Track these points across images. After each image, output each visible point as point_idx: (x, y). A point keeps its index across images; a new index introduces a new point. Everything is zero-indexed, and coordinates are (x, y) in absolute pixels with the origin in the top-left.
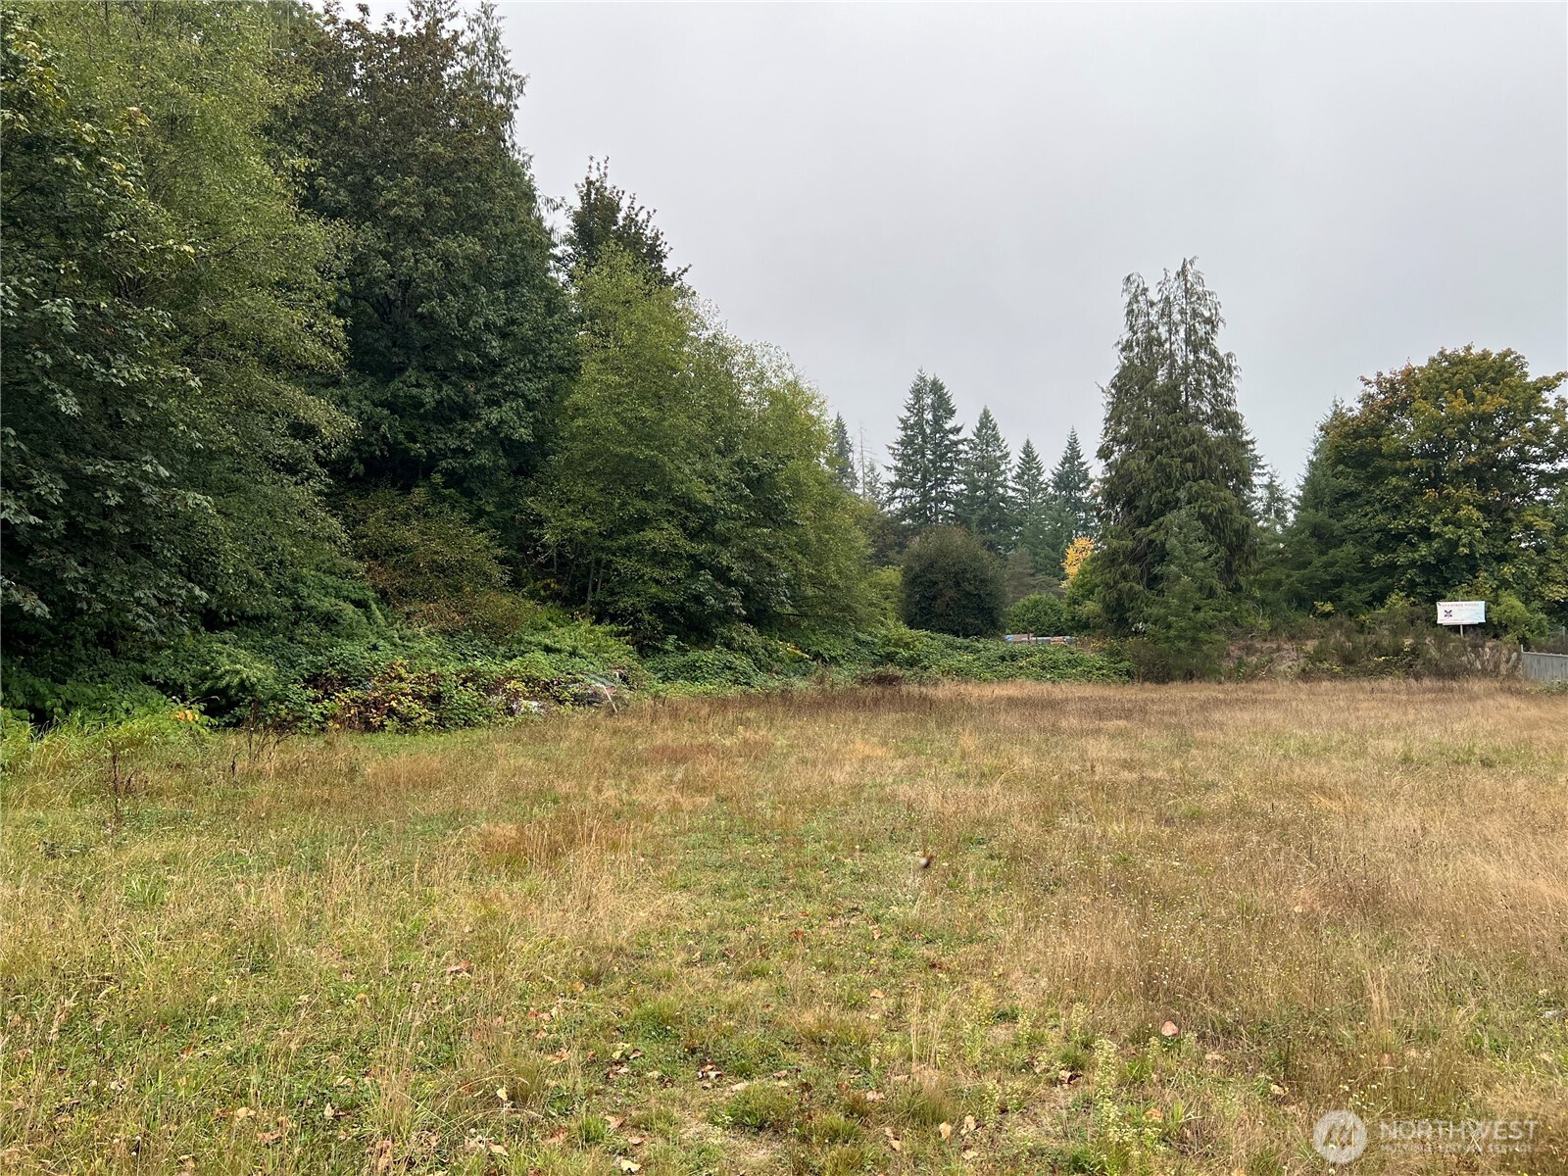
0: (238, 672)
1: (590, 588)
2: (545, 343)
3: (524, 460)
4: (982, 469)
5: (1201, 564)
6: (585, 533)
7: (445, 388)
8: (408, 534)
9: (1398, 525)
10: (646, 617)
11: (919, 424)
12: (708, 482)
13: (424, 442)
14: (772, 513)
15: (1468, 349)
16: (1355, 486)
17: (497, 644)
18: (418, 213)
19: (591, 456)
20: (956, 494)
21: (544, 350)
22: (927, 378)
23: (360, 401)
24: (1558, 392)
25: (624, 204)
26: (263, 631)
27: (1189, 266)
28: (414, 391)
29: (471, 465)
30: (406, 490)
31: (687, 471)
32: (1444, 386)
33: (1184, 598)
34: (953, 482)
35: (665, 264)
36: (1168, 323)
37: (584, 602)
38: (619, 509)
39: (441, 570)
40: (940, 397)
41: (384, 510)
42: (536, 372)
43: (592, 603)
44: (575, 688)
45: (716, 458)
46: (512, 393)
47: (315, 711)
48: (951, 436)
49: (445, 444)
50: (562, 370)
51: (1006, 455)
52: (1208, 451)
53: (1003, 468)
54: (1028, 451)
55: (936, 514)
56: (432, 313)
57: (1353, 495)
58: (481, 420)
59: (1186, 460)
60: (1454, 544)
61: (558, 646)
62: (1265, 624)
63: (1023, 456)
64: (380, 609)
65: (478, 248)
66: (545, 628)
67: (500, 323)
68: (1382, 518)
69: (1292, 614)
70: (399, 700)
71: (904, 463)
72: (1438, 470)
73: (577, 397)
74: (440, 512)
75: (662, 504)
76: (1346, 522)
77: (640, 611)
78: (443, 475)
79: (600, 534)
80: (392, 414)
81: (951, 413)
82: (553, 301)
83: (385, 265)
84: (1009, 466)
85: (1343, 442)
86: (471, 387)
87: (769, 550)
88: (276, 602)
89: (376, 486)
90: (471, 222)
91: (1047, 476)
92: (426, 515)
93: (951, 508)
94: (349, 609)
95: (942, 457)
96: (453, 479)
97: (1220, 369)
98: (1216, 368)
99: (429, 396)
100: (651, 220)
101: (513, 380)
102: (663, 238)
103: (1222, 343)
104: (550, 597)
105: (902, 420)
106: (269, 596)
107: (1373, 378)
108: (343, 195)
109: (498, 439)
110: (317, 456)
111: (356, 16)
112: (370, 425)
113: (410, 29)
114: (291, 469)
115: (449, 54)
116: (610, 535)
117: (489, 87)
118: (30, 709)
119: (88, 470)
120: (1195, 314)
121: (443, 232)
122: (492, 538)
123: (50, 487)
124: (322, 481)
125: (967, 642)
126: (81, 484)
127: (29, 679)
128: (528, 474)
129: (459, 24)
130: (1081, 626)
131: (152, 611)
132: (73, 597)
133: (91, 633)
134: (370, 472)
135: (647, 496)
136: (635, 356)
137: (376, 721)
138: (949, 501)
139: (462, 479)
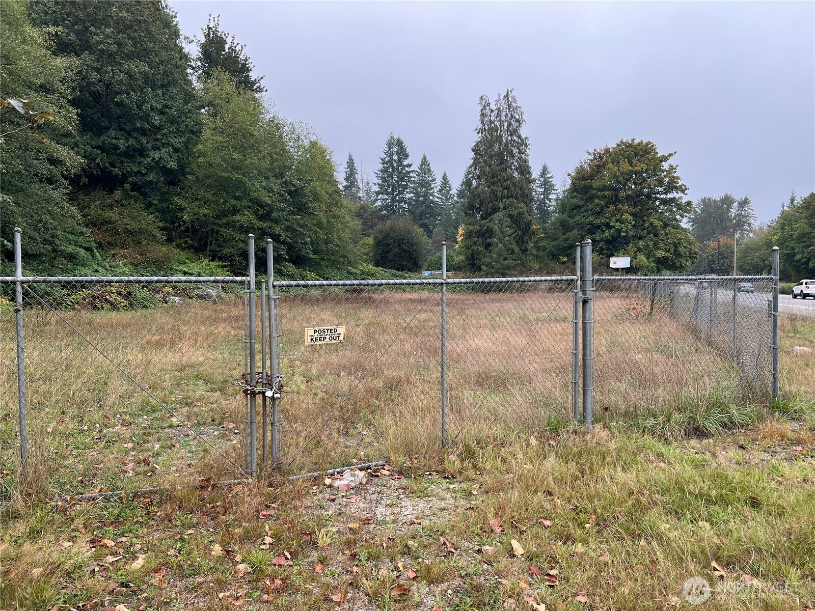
1: (209, 243)
2: (183, 118)
3: (174, 178)
4: (422, 186)
5: (507, 238)
6: (205, 216)
7: (130, 140)
8: (112, 215)
9: (597, 222)
10: (237, 258)
11: (390, 162)
12: (269, 192)
13: (119, 168)
14: (301, 209)
15: (633, 140)
16: (581, 203)
17: (160, 270)
18: (114, 48)
19: (209, 177)
20: (409, 199)
21: (183, 121)
22: (395, 137)
23: (85, 146)
24: (669, 162)
26: (38, 262)
27: (510, 93)
28: (114, 141)
29: (145, 180)
30: (111, 191)
31: (258, 186)
32: (621, 157)
33: (499, 255)
34: (407, 193)
35: (251, 74)
36: (500, 120)
37: (206, 250)
38: (223, 204)
39: (130, 233)
40: (401, 148)
41: (100, 202)
42: (179, 133)
43: (210, 251)
44: (197, 292)
45: (273, 180)
46: (166, 143)
47: (69, 300)
48: (406, 169)
49: (131, 169)
50: (193, 132)
51: (434, 180)
52: (514, 184)
53: (432, 186)
54: (445, 178)
55: (399, 209)
56: (122, 101)
57: (580, 207)
58: (150, 157)
59: (505, 188)
60: (619, 231)
61: (191, 272)
62: (537, 267)
63: (442, 180)
64: (99, 252)
65: (147, 68)
66: (185, 263)
67: (160, 107)
68: (591, 218)
69: (549, 262)
70: (110, 296)
71: (383, 182)
72: (617, 196)
73: (200, 147)
74: (129, 204)
75: (245, 202)
76: (575, 219)
77: (234, 256)
78: (130, 185)
79: (213, 217)
80: (102, 152)
81: (407, 156)
82: (190, 96)
83: (96, 75)
84: (436, 185)
85: (577, 182)
86: (144, 140)
87: (301, 227)
88: (44, 248)
89: (95, 189)
90: (142, 54)
92: (122, 205)
93: (406, 206)
94: (82, 251)
95: (402, 179)
96: (135, 187)
97: (522, 144)
98: (520, 144)
99: (122, 144)
100: (243, 50)
101: (167, 137)
102: (250, 61)
103: (523, 132)
104: (187, 247)
105: (381, 159)
106: (39, 244)
107: (592, 151)
108: (72, 37)
109: (158, 166)
110: (63, 175)
112: (89, 158)
114: (50, 181)
116: (218, 218)
120: (512, 117)
121: (128, 59)
122: (157, 217)
124: (66, 187)
125: (402, 273)
128: (175, 185)
130: (458, 266)
134: (91, 182)
135: (237, 198)
136: (231, 127)
137: (99, 305)
138: (405, 202)
139: (140, 187)
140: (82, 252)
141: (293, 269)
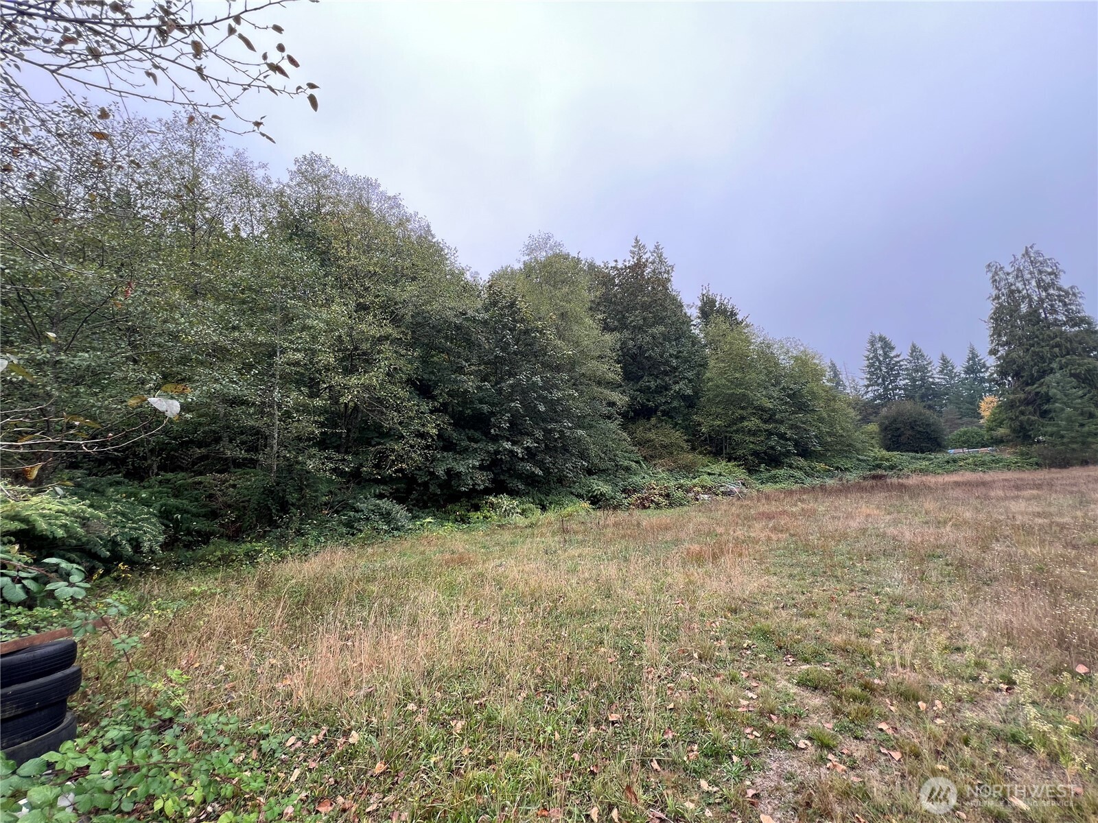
0: (599, 489)
1: (724, 448)
2: (693, 357)
3: (691, 402)
4: (917, 371)
5: (1079, 401)
6: (719, 426)
7: (658, 381)
8: (651, 435)
10: (750, 458)
11: (875, 357)
12: (770, 399)
13: (653, 401)
14: (802, 407)
17: (689, 473)
18: (641, 322)
19: (717, 396)
20: (904, 385)
21: (693, 360)
22: (876, 335)
23: (629, 391)
25: (718, 299)
26: (606, 474)
27: (1030, 249)
28: (647, 384)
29: (671, 407)
30: (649, 419)
31: (759, 396)
33: (1070, 421)
34: (901, 380)
35: (738, 317)
36: (1022, 281)
37: (722, 454)
38: (731, 415)
39: (665, 447)
40: (885, 343)
41: (642, 428)
42: (691, 368)
43: (725, 454)
44: (722, 489)
45: (772, 388)
46: (683, 378)
47: (625, 502)
48: (895, 359)
49: (661, 401)
50: (701, 366)
51: (931, 363)
52: (1069, 340)
53: (930, 369)
54: (944, 358)
55: (894, 396)
56: (650, 355)
58: (672, 390)
59: (1053, 347)
61: (713, 472)
63: (941, 362)
64: (644, 464)
65: (664, 329)
66: (707, 466)
67: (675, 353)
70: (654, 497)
71: (871, 375)
73: (708, 375)
74: (662, 426)
75: (750, 410)
77: (747, 456)
78: (661, 412)
79: (725, 426)
80: (640, 393)
81: (893, 348)
82: (694, 341)
83: (632, 343)
84: (933, 368)
86: (667, 379)
87: (804, 423)
88: (609, 464)
89: (638, 419)
90: (659, 320)
91: (958, 369)
92: (657, 427)
93: (902, 392)
94: (634, 464)
95: (892, 369)
96: (665, 413)
98: (1063, 296)
99: (653, 385)
100: (730, 302)
101: (683, 373)
102: (736, 308)
103: (1064, 283)
104: (708, 453)
105: (865, 357)
106: (607, 462)
108: (616, 323)
109: (679, 395)
110: (617, 412)
111: (613, 264)
112: (633, 398)
113: (632, 263)
114: (609, 418)
115: (645, 266)
116: (729, 426)
117: (660, 273)
118: (541, 505)
119: (549, 427)
120: (1040, 272)
121: (651, 326)
122: (682, 433)
123: (539, 434)
124: (620, 420)
125: (923, 455)
126: (548, 432)
127: (539, 495)
128: (693, 407)
129: (648, 255)
130: (997, 442)
131: (571, 470)
132: (549, 468)
133: (555, 479)
134: (636, 415)
135: (743, 408)
136: (730, 354)
137: (647, 505)
138: (900, 389)
139: (668, 412)
141: (802, 462)
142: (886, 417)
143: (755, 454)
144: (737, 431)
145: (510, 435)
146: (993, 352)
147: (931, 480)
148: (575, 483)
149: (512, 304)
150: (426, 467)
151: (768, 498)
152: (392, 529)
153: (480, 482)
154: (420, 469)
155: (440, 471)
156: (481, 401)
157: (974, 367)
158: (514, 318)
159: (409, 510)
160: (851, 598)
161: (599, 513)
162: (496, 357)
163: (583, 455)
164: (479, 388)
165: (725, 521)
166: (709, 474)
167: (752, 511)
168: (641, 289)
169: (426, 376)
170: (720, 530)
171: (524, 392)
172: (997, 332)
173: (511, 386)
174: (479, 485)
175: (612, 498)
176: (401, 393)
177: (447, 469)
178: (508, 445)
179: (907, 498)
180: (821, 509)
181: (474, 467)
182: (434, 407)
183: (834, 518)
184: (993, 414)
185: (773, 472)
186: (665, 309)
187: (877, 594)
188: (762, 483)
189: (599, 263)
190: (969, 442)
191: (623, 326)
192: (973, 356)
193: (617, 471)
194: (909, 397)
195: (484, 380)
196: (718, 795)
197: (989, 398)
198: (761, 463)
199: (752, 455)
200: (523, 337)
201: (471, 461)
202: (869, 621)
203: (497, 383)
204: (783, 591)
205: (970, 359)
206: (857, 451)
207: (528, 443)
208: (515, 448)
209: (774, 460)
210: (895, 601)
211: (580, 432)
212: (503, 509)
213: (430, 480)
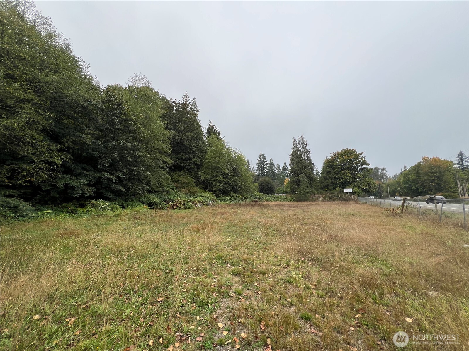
0: (154, 200)
1: (208, 187)
2: (202, 148)
3: (198, 167)
4: (271, 167)
5: (306, 183)
6: (208, 178)
7: (187, 156)
8: (180, 178)
9: (337, 176)
11: (261, 161)
12: (227, 170)
13: (183, 164)
14: (237, 175)
15: (347, 149)
16: (330, 170)
17: (194, 195)
18: (183, 129)
19: (209, 166)
20: (267, 171)
22: (262, 153)
23: (174, 158)
24: (362, 155)
25: (214, 127)
26: (158, 193)
27: (302, 136)
28: (182, 156)
29: (190, 167)
30: (180, 171)
31: (224, 168)
32: (344, 154)
33: (303, 188)
34: (266, 169)
35: (221, 136)
36: (300, 145)
37: (207, 189)
38: (213, 174)
39: (185, 184)
40: (264, 156)
41: (177, 174)
42: (201, 153)
43: (209, 189)
44: (206, 203)
45: (229, 166)
46: (197, 156)
47: (165, 206)
48: (266, 162)
49: (186, 164)
50: (205, 153)
51: (274, 165)
52: (306, 165)
53: (274, 167)
54: (278, 165)
55: (264, 175)
56: (185, 144)
57: (330, 172)
58: (192, 160)
59: (303, 166)
60: (347, 179)
62: (316, 192)
64: (176, 190)
65: (192, 134)
66: (201, 193)
67: (195, 145)
68: (335, 175)
69: (321, 191)
70: (179, 204)
71: (258, 167)
72: (343, 168)
73: (207, 157)
74: (185, 175)
75: (220, 173)
76: (329, 176)
77: (216, 190)
79: (210, 178)
80: (178, 160)
81: (266, 159)
82: (203, 142)
83: (178, 137)
85: (328, 163)
86: (190, 155)
87: (237, 180)
88: (160, 189)
89: (176, 171)
90: (191, 130)
91: (281, 169)
92: (183, 175)
95: (264, 166)
96: (187, 170)
97: (308, 152)
99: (184, 157)
100: (218, 130)
101: (197, 154)
102: (220, 132)
103: (308, 148)
104: (202, 188)
105: (258, 160)
107: (332, 153)
108: (172, 127)
109: (195, 163)
110: (167, 166)
111: (174, 100)
112: (175, 161)
113: (182, 102)
114: (163, 168)
115: (188, 106)
116: (212, 178)
117: (194, 110)
118: (122, 206)
119: (132, 169)
120: (304, 143)
121: (187, 132)
122: (193, 179)
123: (126, 171)
124: (167, 170)
125: (269, 195)
126: (131, 171)
127: (122, 201)
128: (199, 169)
129: (190, 101)
130: (287, 193)
131: (141, 190)
132: (129, 188)
133: (131, 194)
134: (175, 169)
135: (218, 172)
136: (216, 150)
137: (175, 208)
138: (266, 173)
139: (189, 170)
140: (171, 190)
141: (234, 194)
142: (261, 181)
143: (219, 190)
144: (214, 181)
145: (109, 170)
146: (290, 165)
147: (270, 203)
148: (142, 196)
149: (120, 105)
150: (49, 181)
151: (222, 207)
152: (18, 216)
153: (87, 192)
154: (45, 182)
155: (60, 185)
156: (94, 150)
157: (285, 169)
158: (120, 111)
159: (33, 206)
160: (247, 242)
161: (153, 211)
162: (107, 129)
163: (148, 184)
164: (93, 143)
165: (206, 215)
166: (202, 196)
167: (216, 212)
168: (185, 115)
169: (56, 130)
170: (204, 219)
171: (121, 150)
172: (292, 159)
173: (114, 145)
174: (86, 194)
175: (159, 204)
176: (37, 137)
177: (66, 184)
178: (107, 175)
179: (263, 209)
180: (239, 212)
181: (84, 184)
182: (61, 148)
183: (243, 215)
184: (287, 184)
185: (225, 197)
186: (194, 126)
187: (255, 241)
188: (220, 201)
189: (168, 97)
190: (280, 192)
191: (175, 129)
192: (285, 165)
193: (163, 192)
194: (267, 175)
195: (97, 139)
196: (203, 320)
197: (287, 179)
198: (221, 194)
199: (218, 190)
200: (124, 122)
201: (82, 181)
202: (253, 250)
203: (105, 142)
204: (227, 241)
205: (284, 166)
206: (251, 192)
207: (120, 175)
208: (111, 177)
209: (225, 193)
210: (260, 243)
211: (148, 173)
212: (100, 207)
213: (52, 189)
